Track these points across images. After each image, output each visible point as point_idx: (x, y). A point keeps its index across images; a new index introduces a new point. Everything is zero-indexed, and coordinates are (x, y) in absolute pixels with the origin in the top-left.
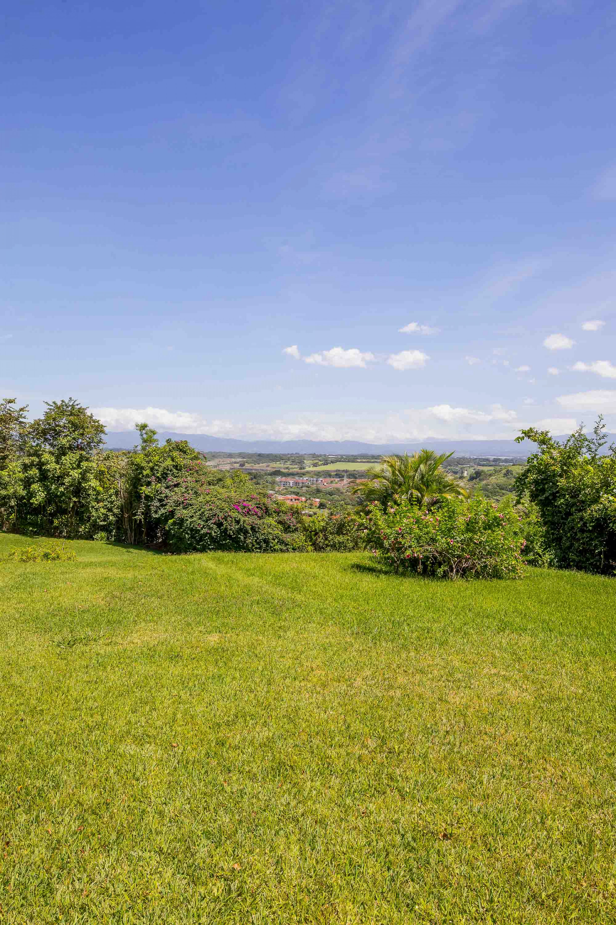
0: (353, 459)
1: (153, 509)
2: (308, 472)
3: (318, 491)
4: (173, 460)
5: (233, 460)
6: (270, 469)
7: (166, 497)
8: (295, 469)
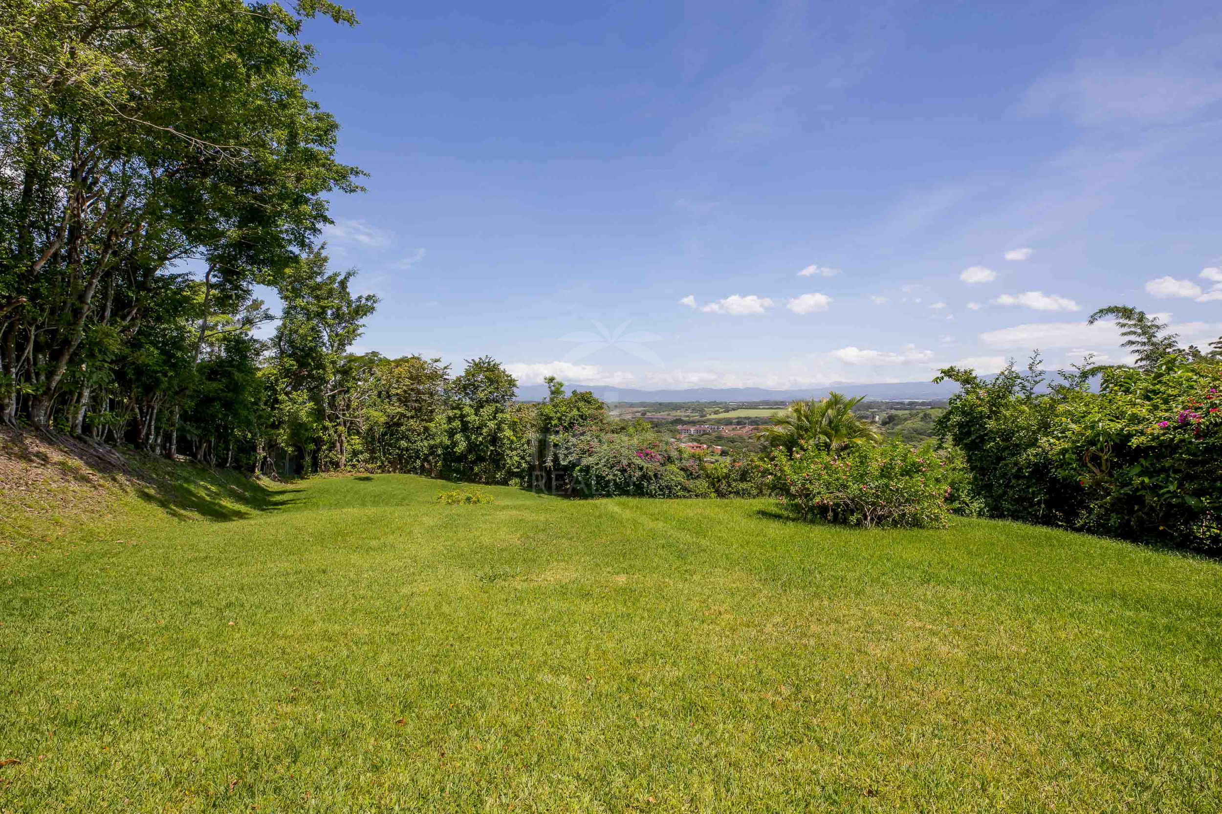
0: (754, 406)
1: (561, 457)
2: (709, 420)
3: (719, 438)
4: (578, 410)
5: (635, 409)
6: (670, 418)
7: (573, 445)
8: (696, 417)
